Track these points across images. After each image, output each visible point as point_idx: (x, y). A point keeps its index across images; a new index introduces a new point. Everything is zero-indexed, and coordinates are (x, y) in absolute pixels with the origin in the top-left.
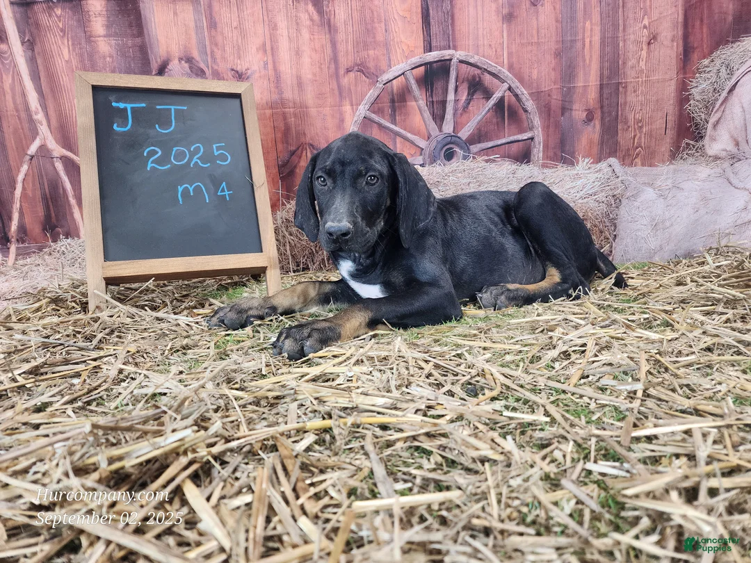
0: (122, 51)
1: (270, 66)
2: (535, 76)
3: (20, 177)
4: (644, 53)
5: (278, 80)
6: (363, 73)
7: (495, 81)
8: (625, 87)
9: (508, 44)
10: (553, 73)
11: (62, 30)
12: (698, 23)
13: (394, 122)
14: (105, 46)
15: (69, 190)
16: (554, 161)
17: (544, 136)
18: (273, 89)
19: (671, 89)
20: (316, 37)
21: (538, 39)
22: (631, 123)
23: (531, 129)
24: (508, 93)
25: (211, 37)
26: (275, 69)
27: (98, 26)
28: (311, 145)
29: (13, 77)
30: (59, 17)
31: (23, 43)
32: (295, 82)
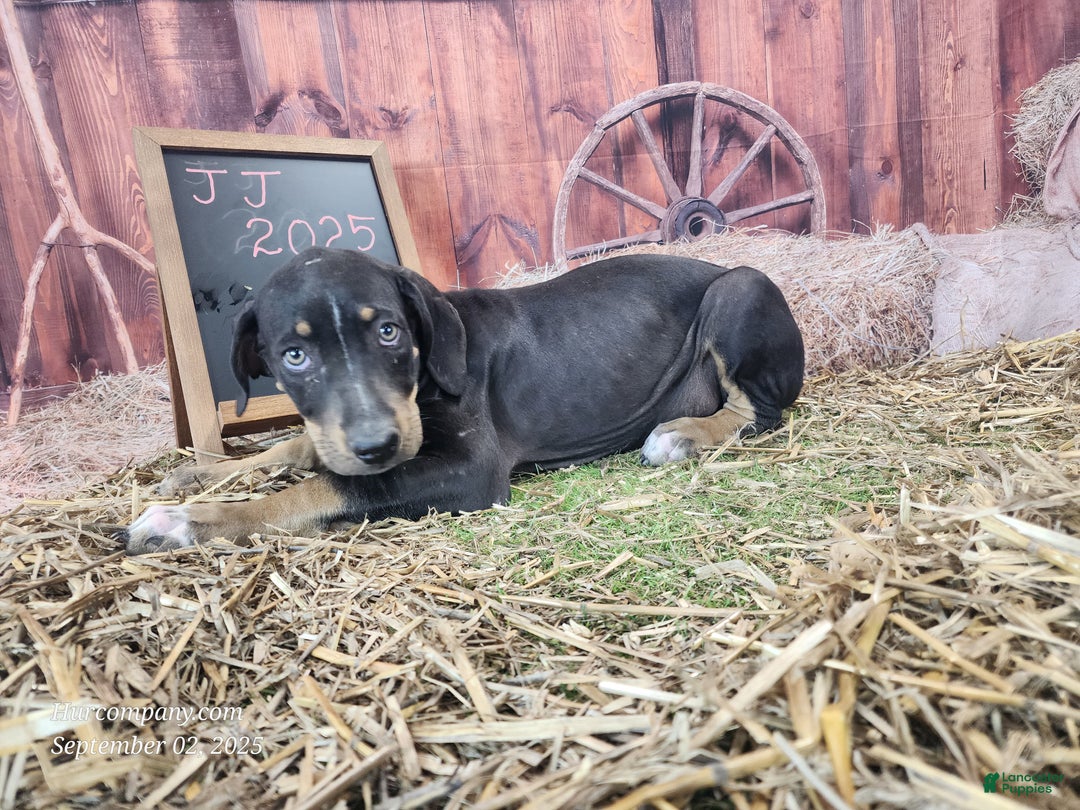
0: (204, 81)
1: (440, 104)
2: (810, 113)
3: (32, 280)
4: (950, 81)
5: (451, 125)
6: (575, 114)
7: (757, 122)
8: (929, 127)
9: (773, 71)
10: (835, 110)
11: (106, 49)
12: (1018, 41)
13: (620, 183)
14: (177, 73)
15: (109, 296)
16: (842, 230)
17: (827, 196)
18: (444, 137)
19: (987, 129)
20: (506, 61)
21: (813, 63)
22: (938, 175)
23: (809, 186)
24: (776, 139)
25: (350, 62)
26: (447, 108)
27: (166, 42)
28: (503, 217)
29: (20, 123)
30: (101, 31)
31: (35, 68)
32: (476, 126)
